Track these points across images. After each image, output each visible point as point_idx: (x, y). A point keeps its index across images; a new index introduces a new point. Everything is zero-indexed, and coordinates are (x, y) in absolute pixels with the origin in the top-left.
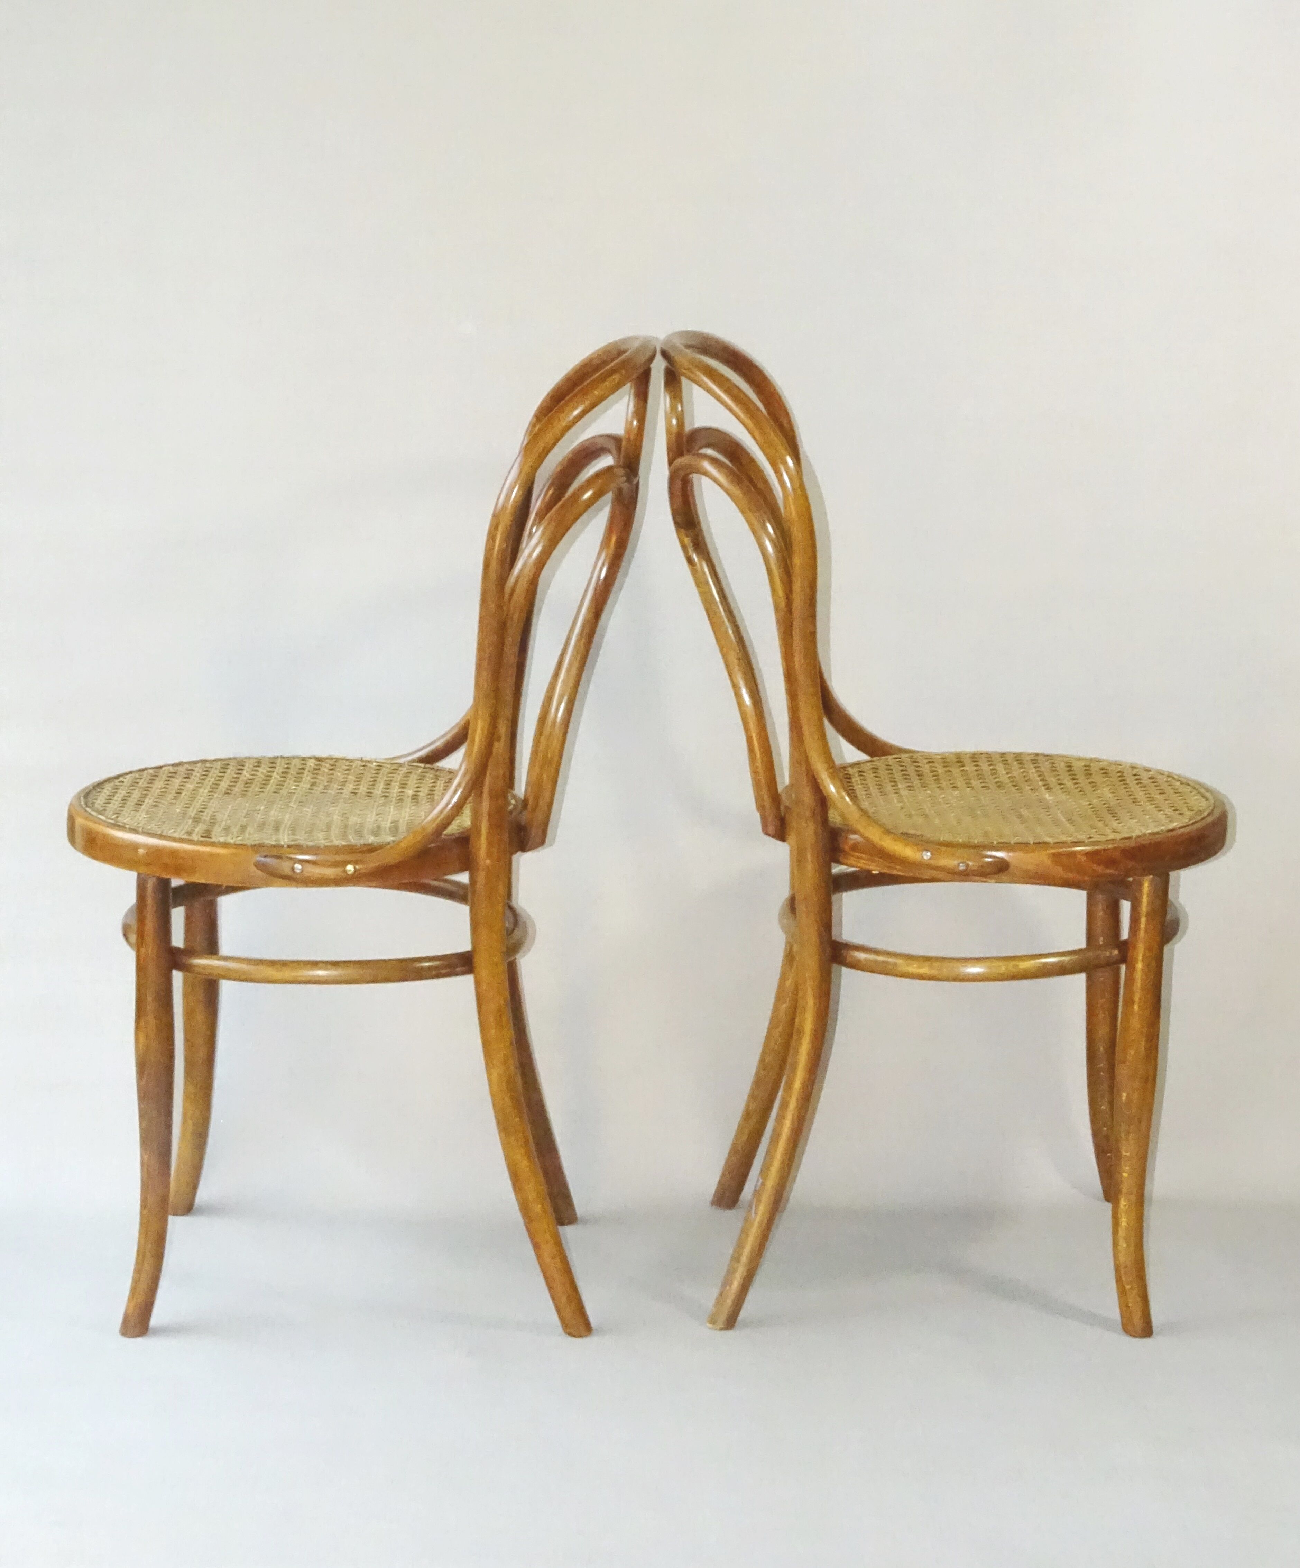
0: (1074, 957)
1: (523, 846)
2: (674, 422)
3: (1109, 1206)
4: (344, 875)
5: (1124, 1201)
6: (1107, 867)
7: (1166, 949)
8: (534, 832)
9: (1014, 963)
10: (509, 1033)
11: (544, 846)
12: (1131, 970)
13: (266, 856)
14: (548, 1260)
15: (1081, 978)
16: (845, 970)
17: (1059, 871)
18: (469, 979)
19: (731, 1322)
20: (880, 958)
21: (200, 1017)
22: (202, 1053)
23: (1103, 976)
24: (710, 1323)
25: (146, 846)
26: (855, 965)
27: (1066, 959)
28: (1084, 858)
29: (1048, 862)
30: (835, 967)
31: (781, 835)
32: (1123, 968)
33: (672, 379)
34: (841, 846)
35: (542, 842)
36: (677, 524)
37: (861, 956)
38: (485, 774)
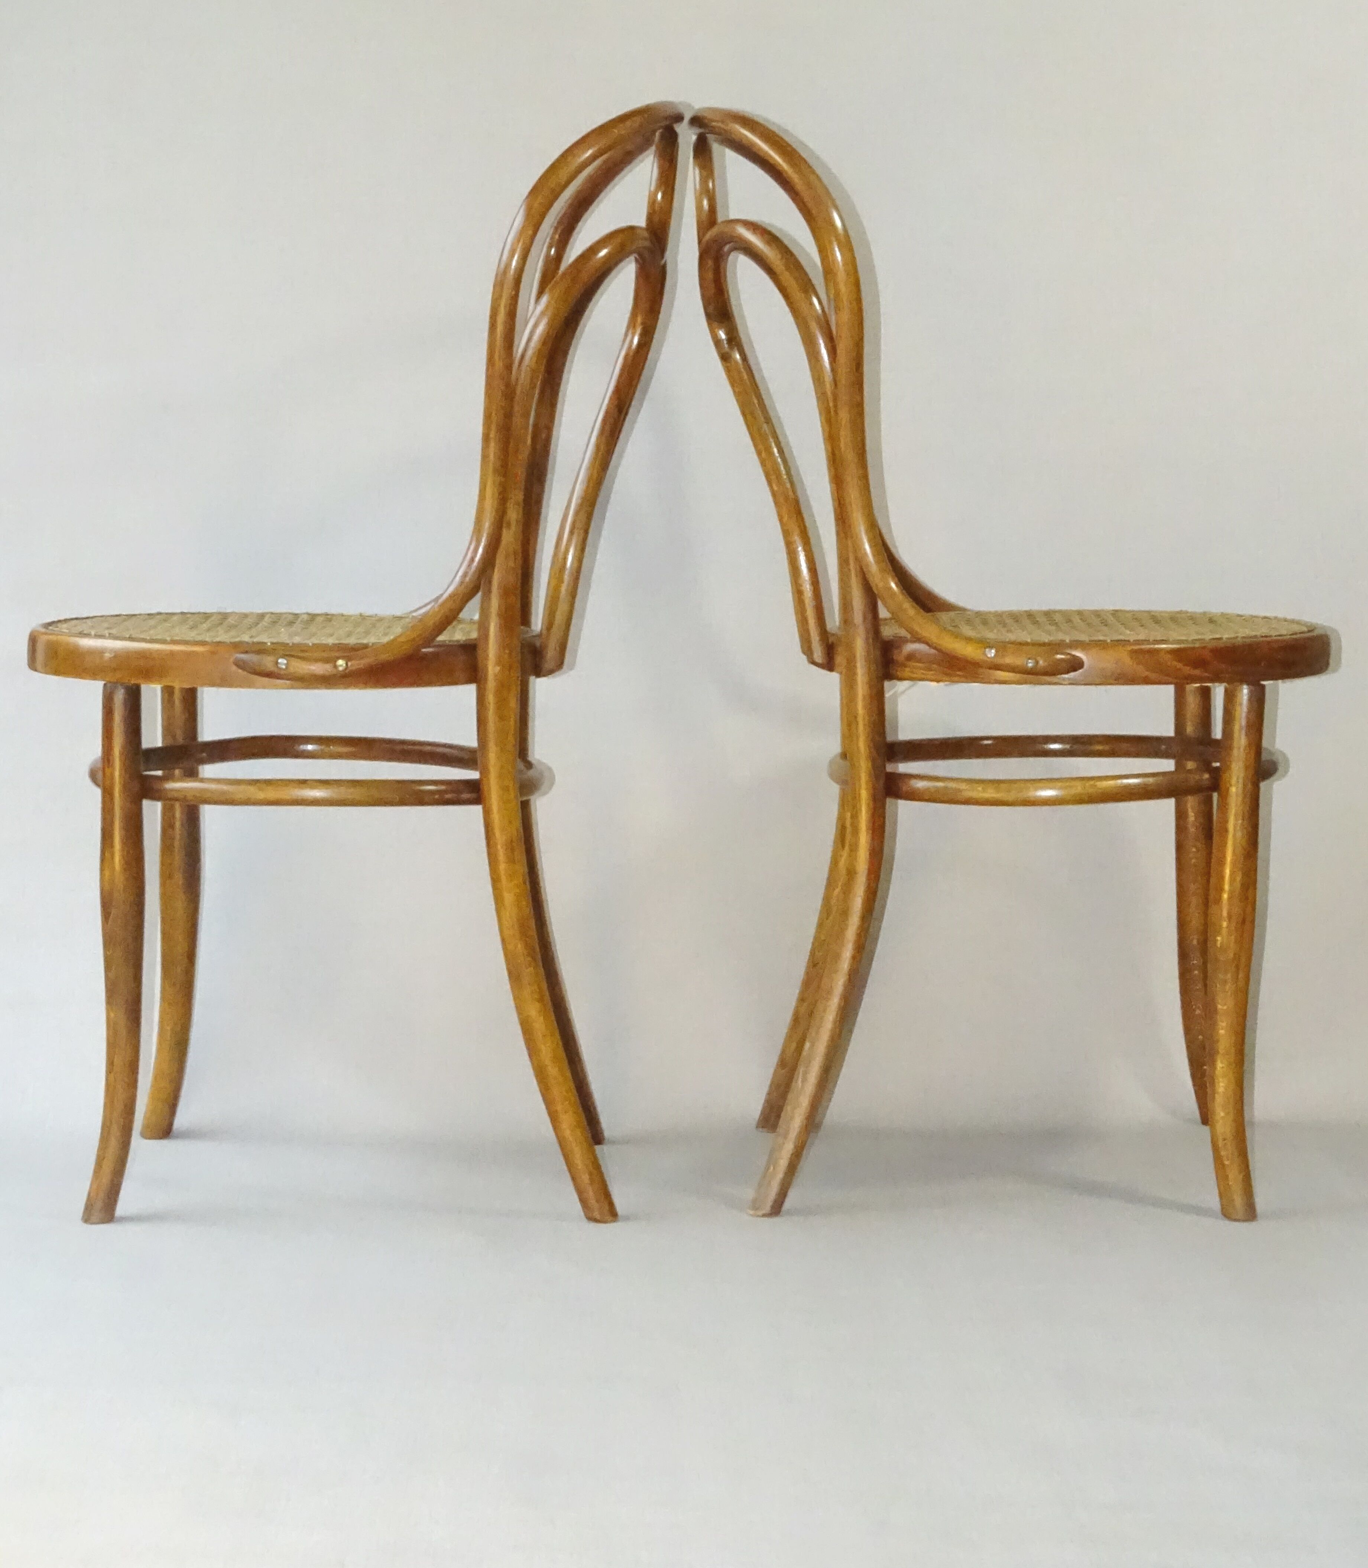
0: (1161, 778)
1: (539, 672)
2: (705, 203)
3: (1206, 1129)
4: (334, 671)
5: (1222, 1063)
6: (1195, 668)
7: (1263, 785)
8: (551, 653)
9: (1092, 782)
10: (522, 868)
11: (563, 670)
12: (1224, 798)
13: (246, 652)
14: (567, 1133)
15: (1169, 804)
16: (901, 803)
17: (1141, 671)
18: (477, 810)
19: (777, 1209)
20: (940, 784)
21: (180, 904)
22: (181, 948)
23: (1192, 803)
24: (753, 1210)
25: (111, 651)
26: (913, 796)
27: (1151, 780)
28: (1168, 657)
29: (1127, 660)
30: (889, 801)
31: (829, 665)
32: (1215, 795)
33: (702, 150)
34: (895, 657)
35: (559, 665)
36: (708, 316)
37: (920, 784)
38: (493, 566)
